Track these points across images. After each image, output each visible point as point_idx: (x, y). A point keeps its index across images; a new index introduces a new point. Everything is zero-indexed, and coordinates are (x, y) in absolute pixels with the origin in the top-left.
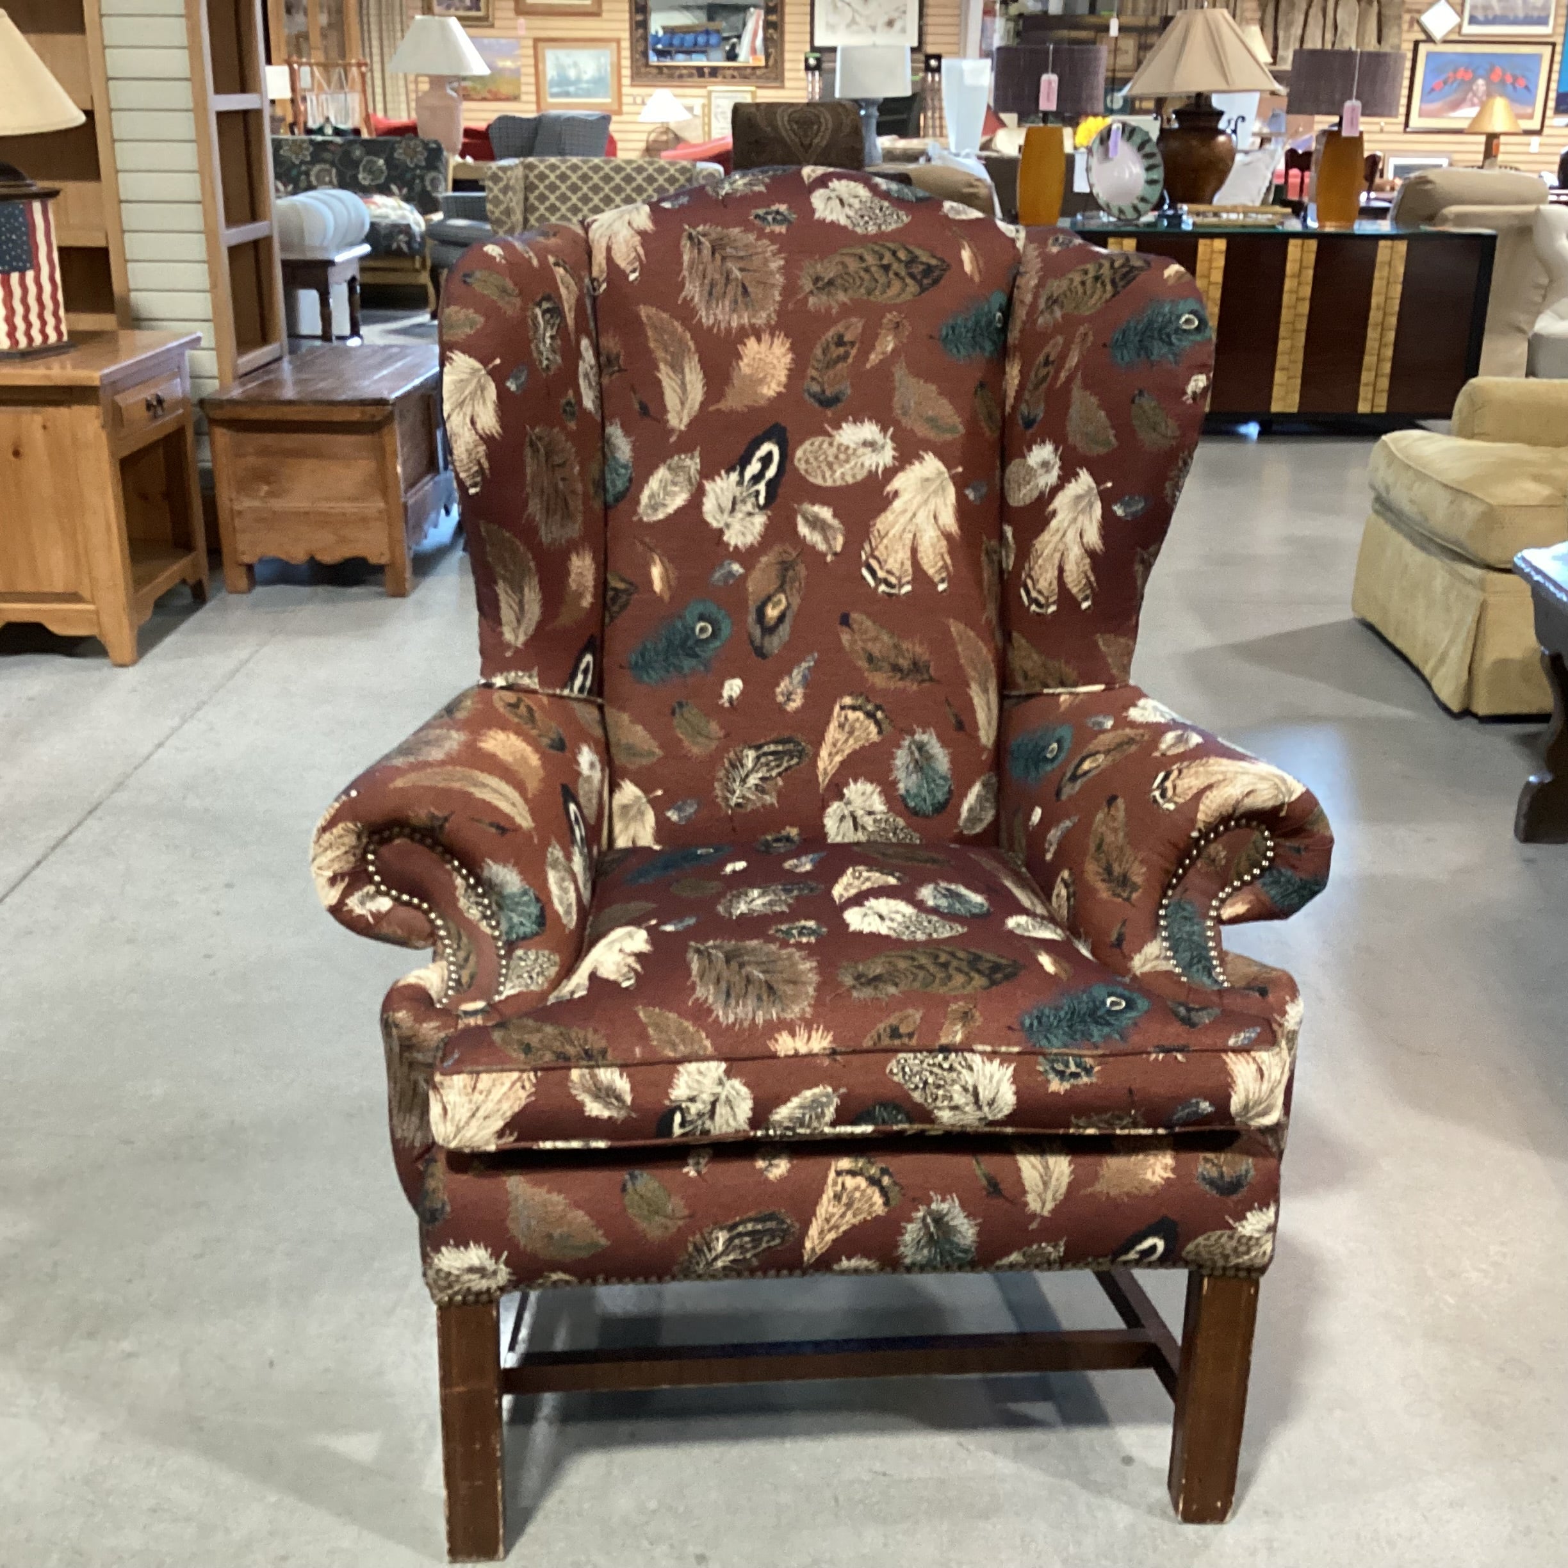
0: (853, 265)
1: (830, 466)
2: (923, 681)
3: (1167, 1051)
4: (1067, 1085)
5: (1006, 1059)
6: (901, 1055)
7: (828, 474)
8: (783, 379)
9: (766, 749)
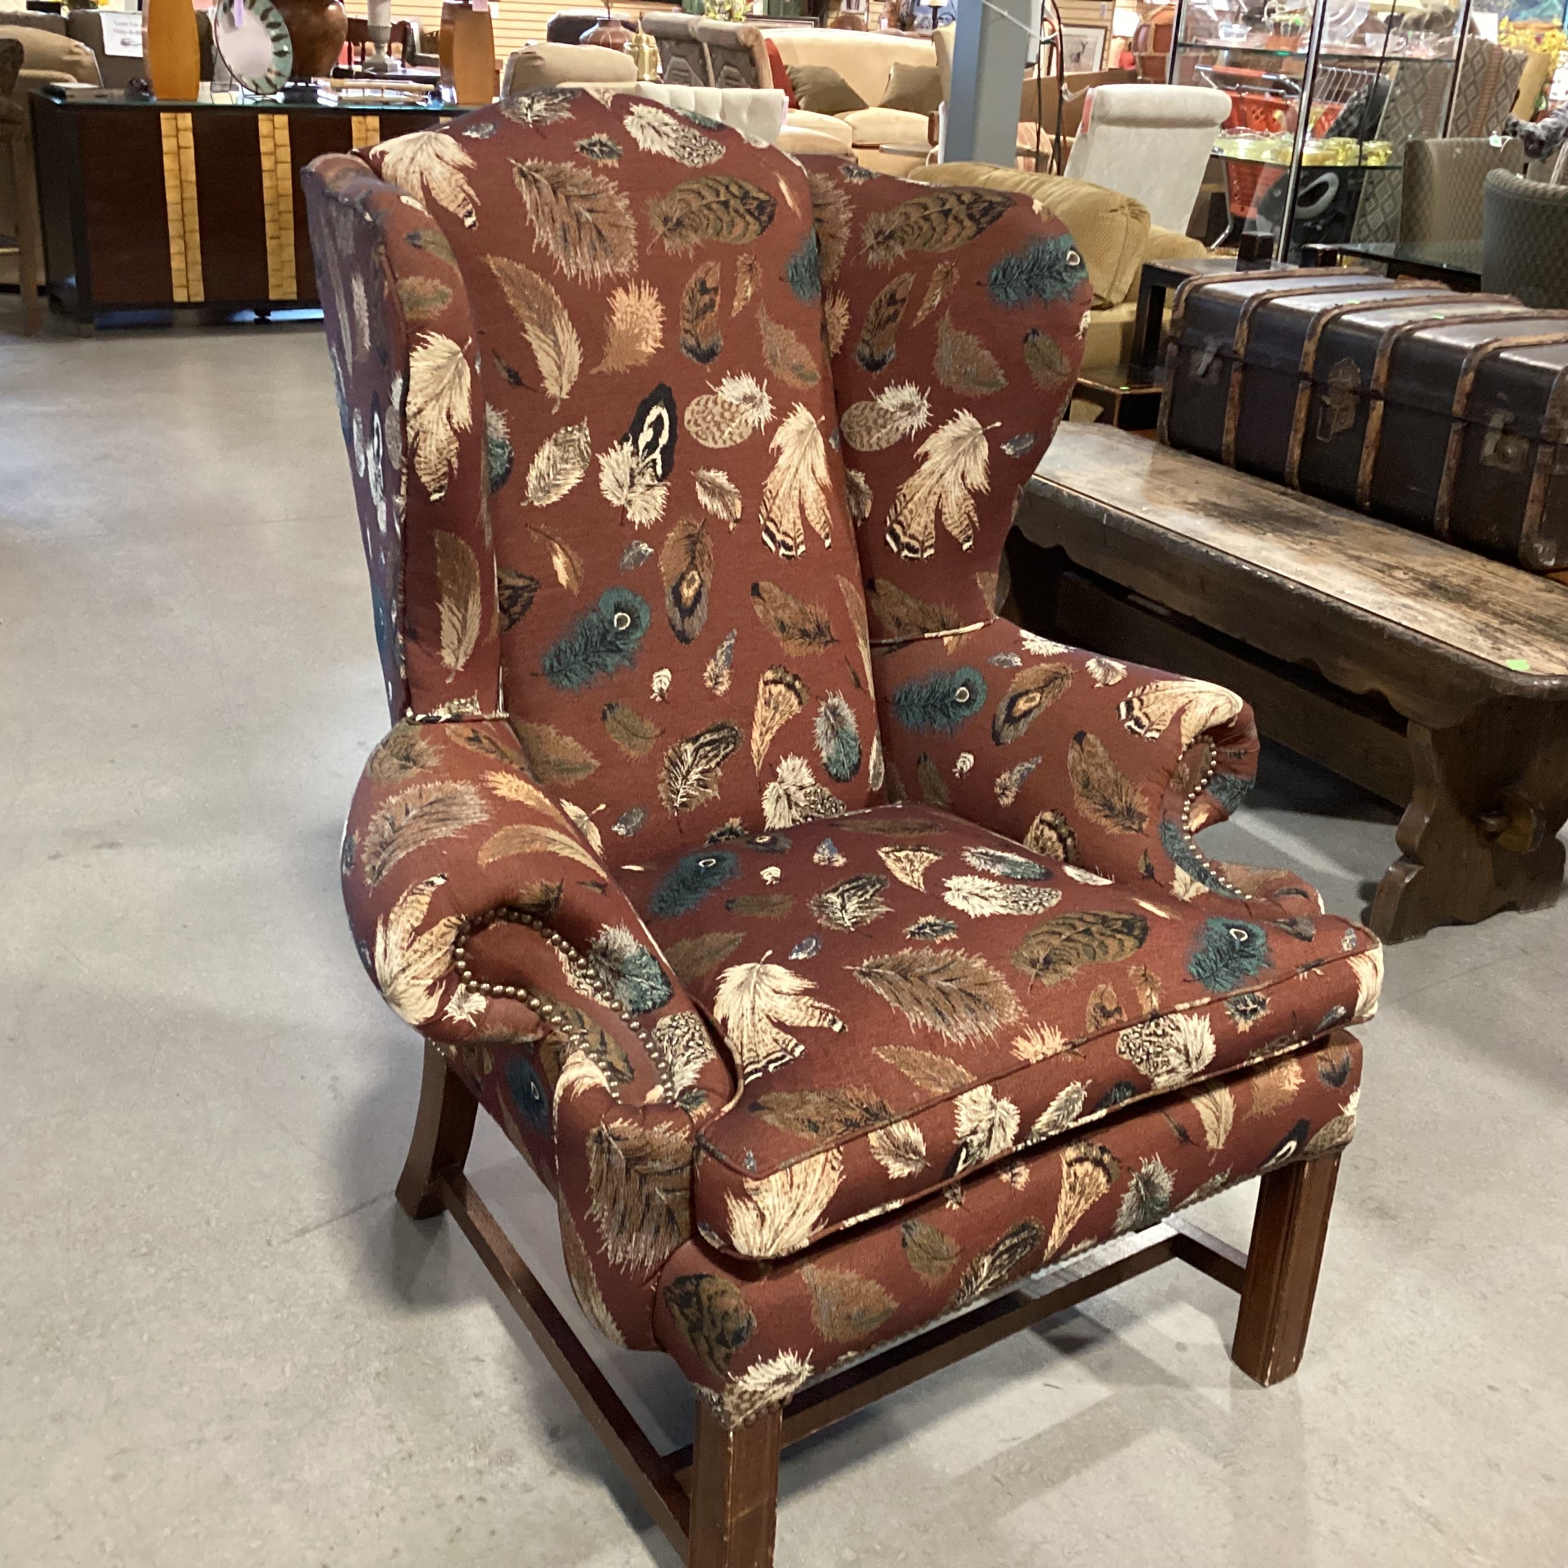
0: (694, 202)
2: (827, 643)
3: (1309, 968)
4: (1250, 1023)
5: (1200, 1011)
6: (1122, 1033)
7: (717, 434)
8: (659, 334)
9: (702, 740)
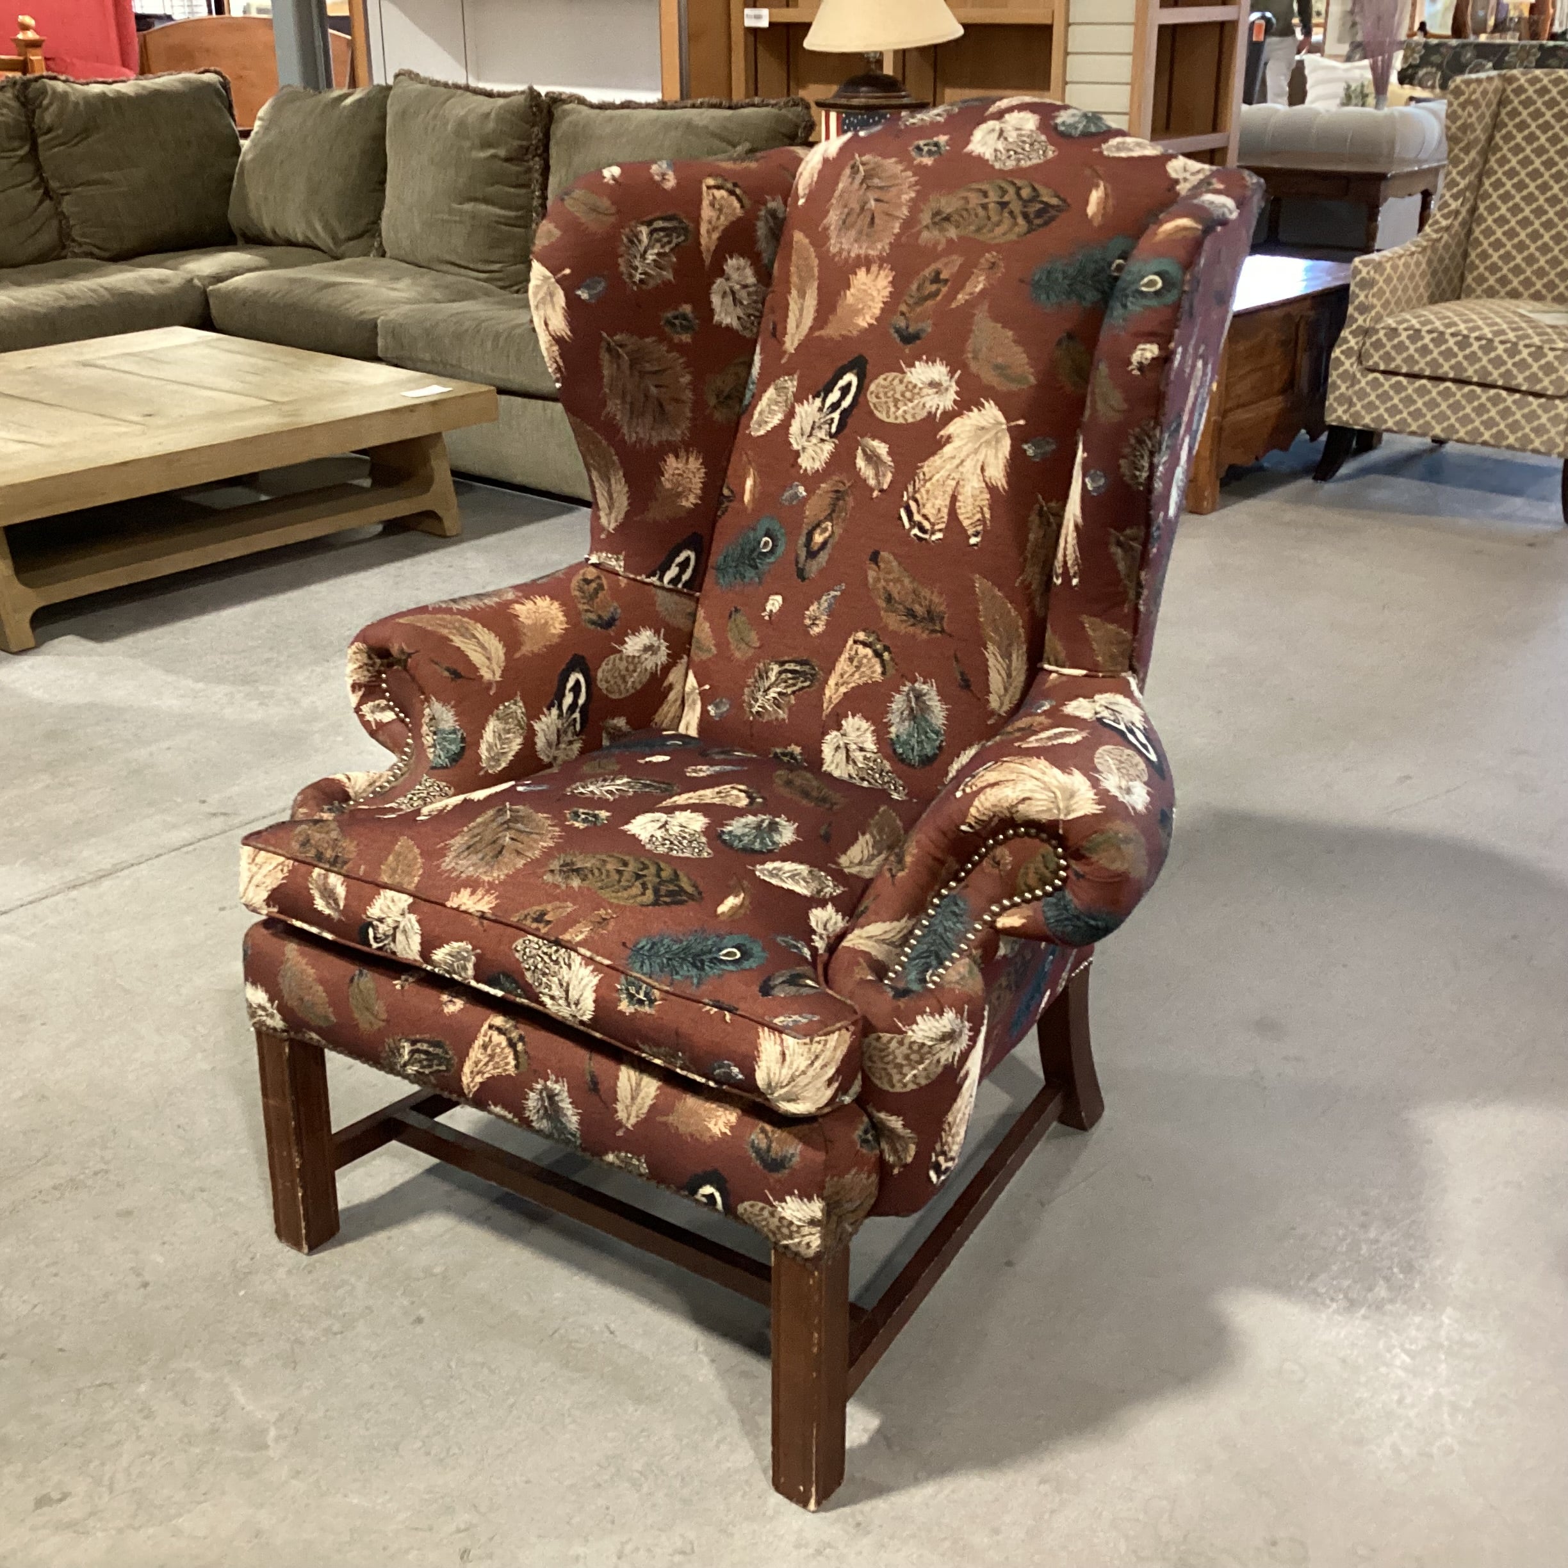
0: (975, 199)
1: (896, 401)
2: (934, 631)
3: (721, 1008)
4: (632, 1009)
5: (598, 968)
6: (530, 937)
8: (877, 312)
9: (787, 666)
